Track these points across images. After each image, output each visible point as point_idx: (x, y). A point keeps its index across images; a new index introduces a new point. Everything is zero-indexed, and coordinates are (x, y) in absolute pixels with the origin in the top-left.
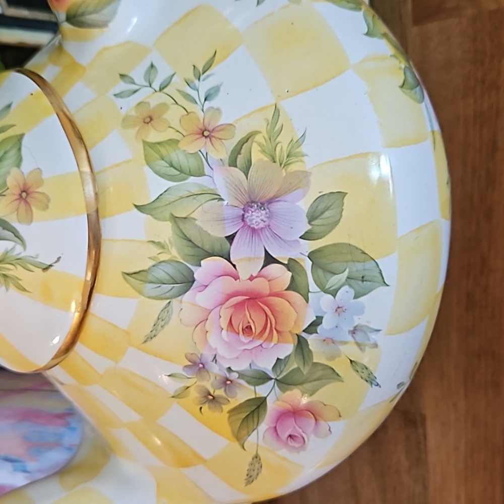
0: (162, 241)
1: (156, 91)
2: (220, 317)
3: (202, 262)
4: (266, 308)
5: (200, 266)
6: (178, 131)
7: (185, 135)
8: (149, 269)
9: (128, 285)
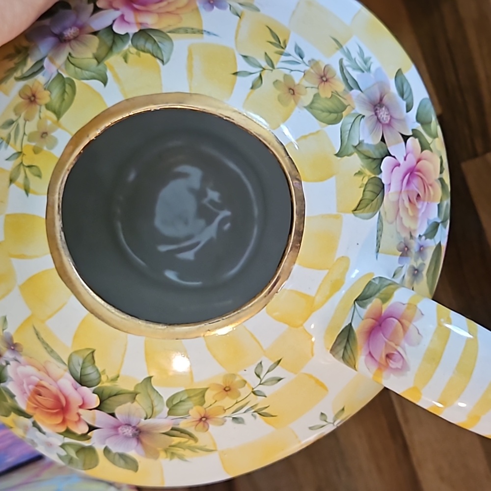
0: (118, 381)
1: (253, 389)
2: (51, 384)
3: (96, 396)
4: (55, 411)
5: (94, 393)
6: (211, 405)
7: (207, 409)
8: (95, 367)
9: (83, 348)
